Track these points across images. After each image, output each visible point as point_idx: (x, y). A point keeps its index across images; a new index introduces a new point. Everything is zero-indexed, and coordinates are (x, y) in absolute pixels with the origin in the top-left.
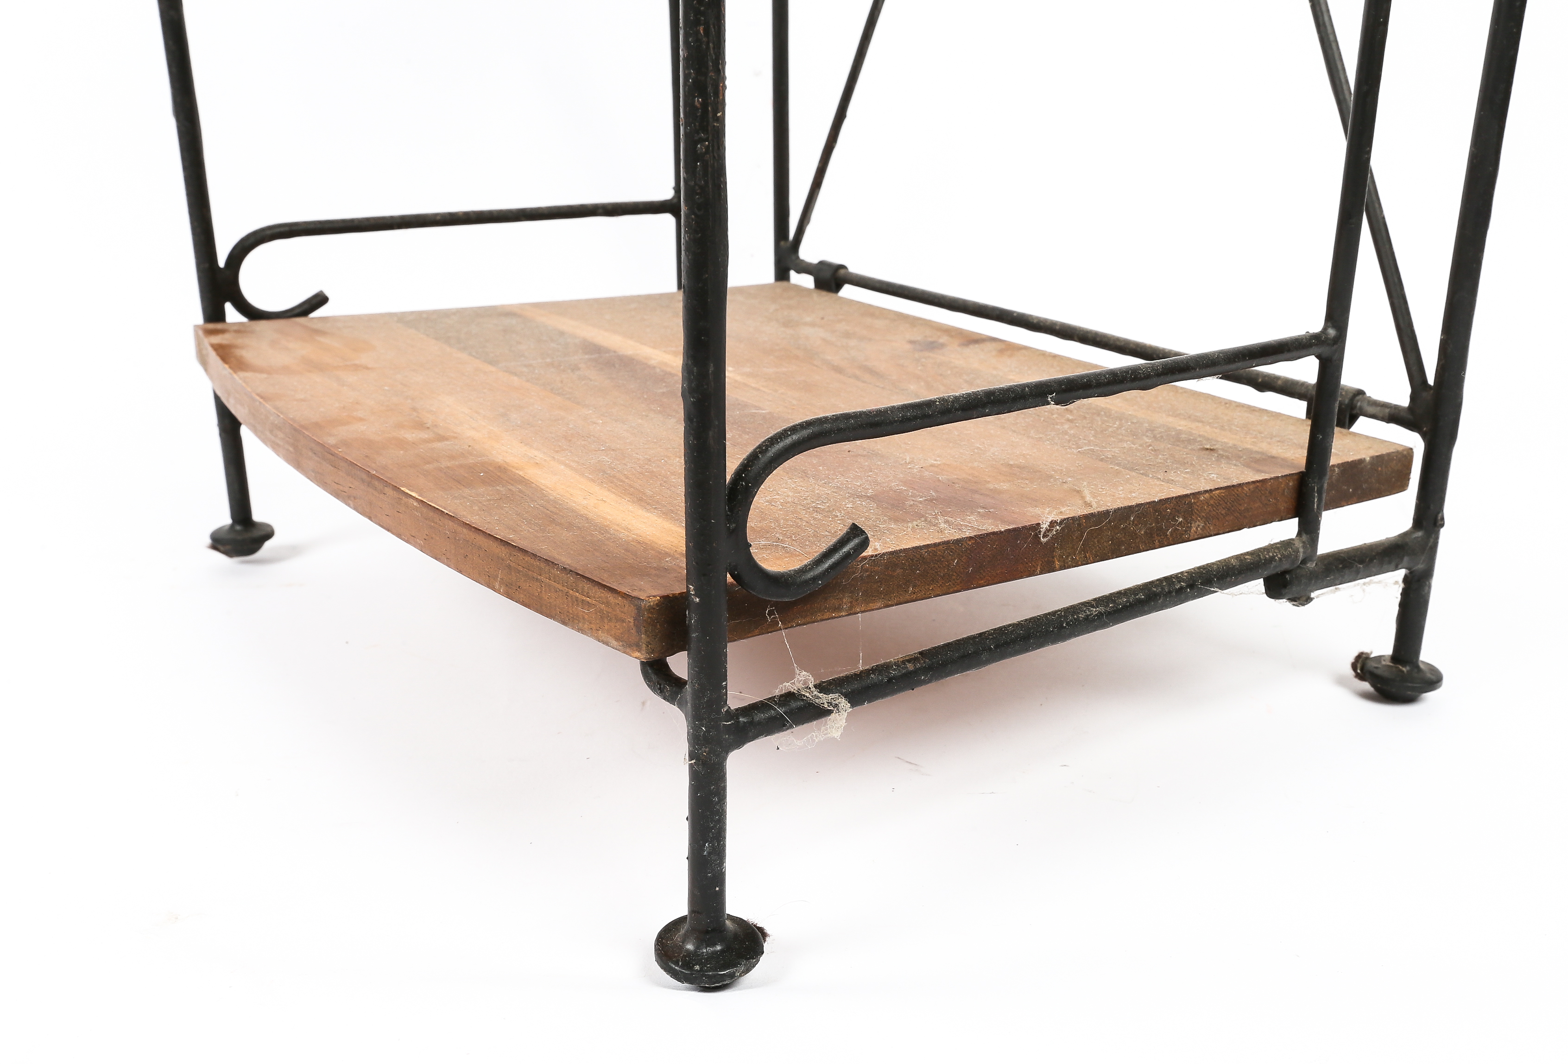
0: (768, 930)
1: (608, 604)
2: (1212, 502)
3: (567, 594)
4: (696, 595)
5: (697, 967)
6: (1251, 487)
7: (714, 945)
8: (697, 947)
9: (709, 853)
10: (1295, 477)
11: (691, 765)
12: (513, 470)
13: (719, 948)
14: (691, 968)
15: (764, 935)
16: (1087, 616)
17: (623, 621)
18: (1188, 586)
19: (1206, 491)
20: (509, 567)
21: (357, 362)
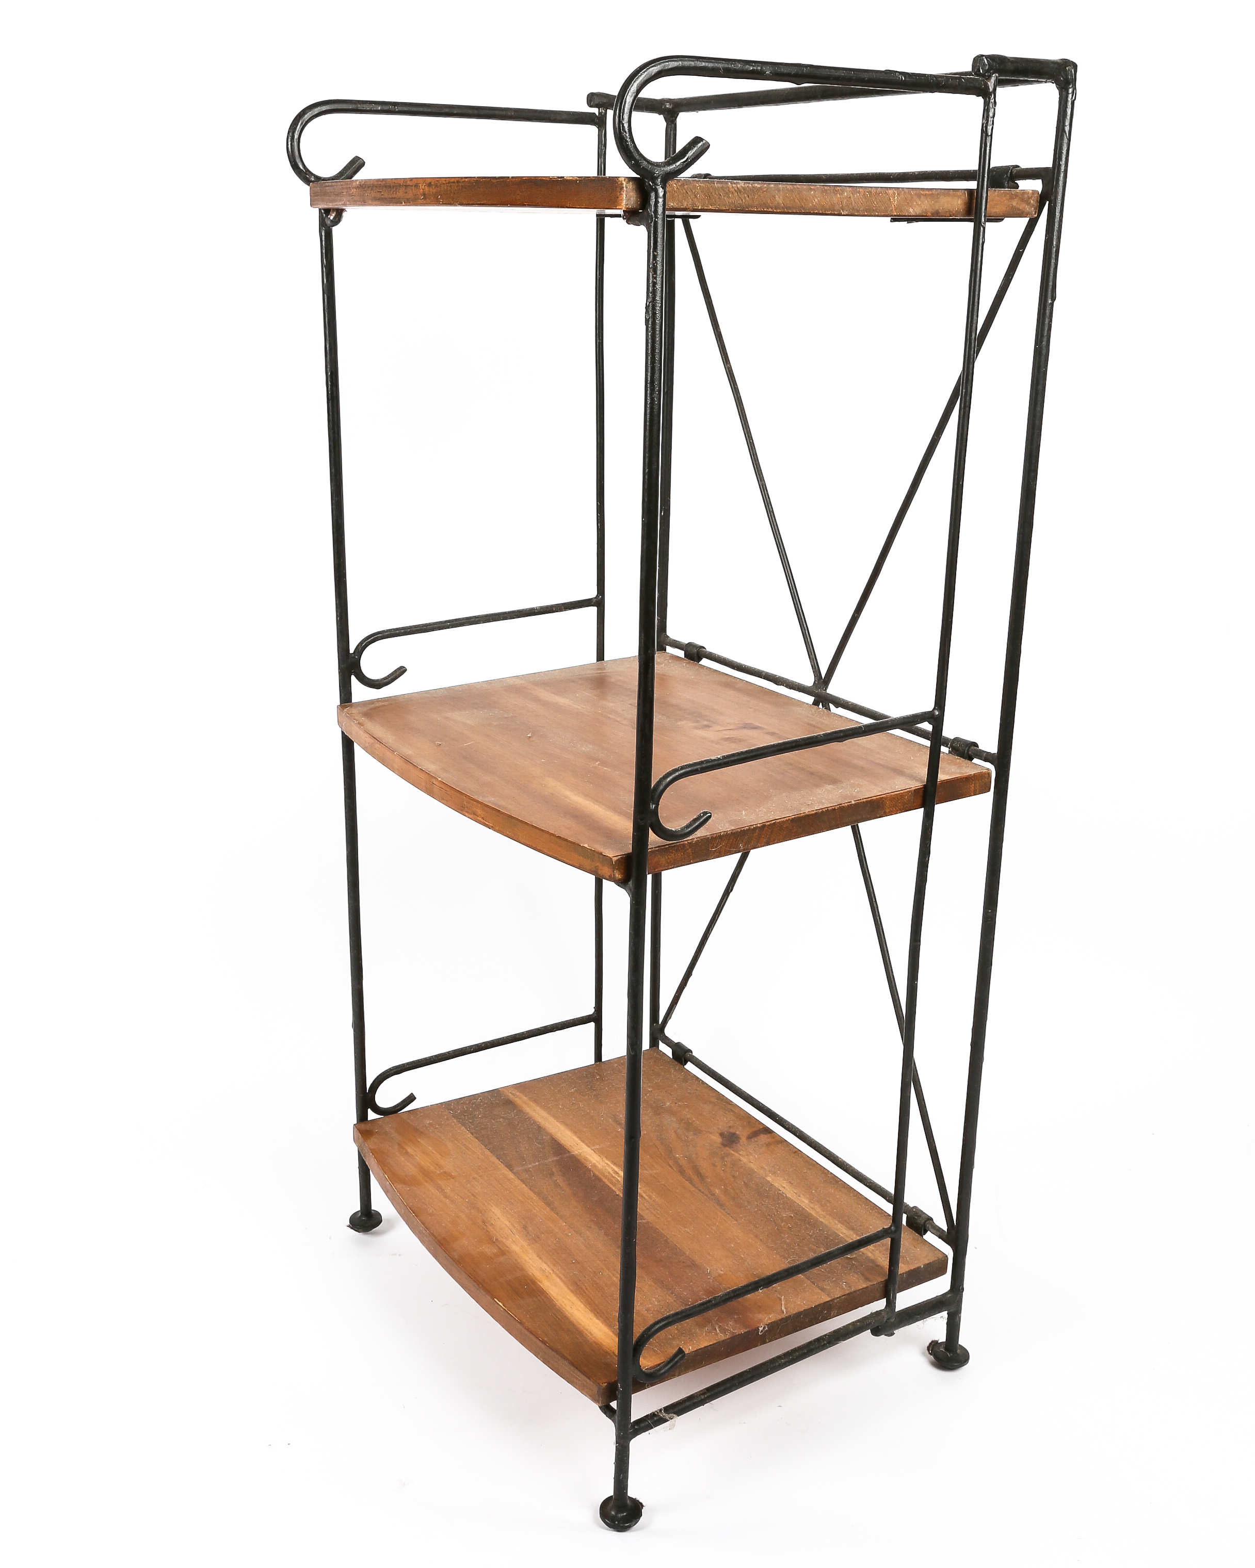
0: (644, 1504)
1: (586, 1382)
2: (841, 1302)
3: (570, 1373)
4: (621, 1388)
5: (617, 1522)
6: (860, 1291)
7: (623, 1513)
8: (616, 1514)
9: (622, 1478)
10: (883, 1282)
11: (616, 1446)
12: (539, 1283)
13: (625, 1514)
14: (614, 1523)
15: (642, 1506)
16: (780, 1364)
17: (592, 1390)
18: (827, 1343)
19: (837, 1298)
20: (545, 1353)
21: (446, 1169)
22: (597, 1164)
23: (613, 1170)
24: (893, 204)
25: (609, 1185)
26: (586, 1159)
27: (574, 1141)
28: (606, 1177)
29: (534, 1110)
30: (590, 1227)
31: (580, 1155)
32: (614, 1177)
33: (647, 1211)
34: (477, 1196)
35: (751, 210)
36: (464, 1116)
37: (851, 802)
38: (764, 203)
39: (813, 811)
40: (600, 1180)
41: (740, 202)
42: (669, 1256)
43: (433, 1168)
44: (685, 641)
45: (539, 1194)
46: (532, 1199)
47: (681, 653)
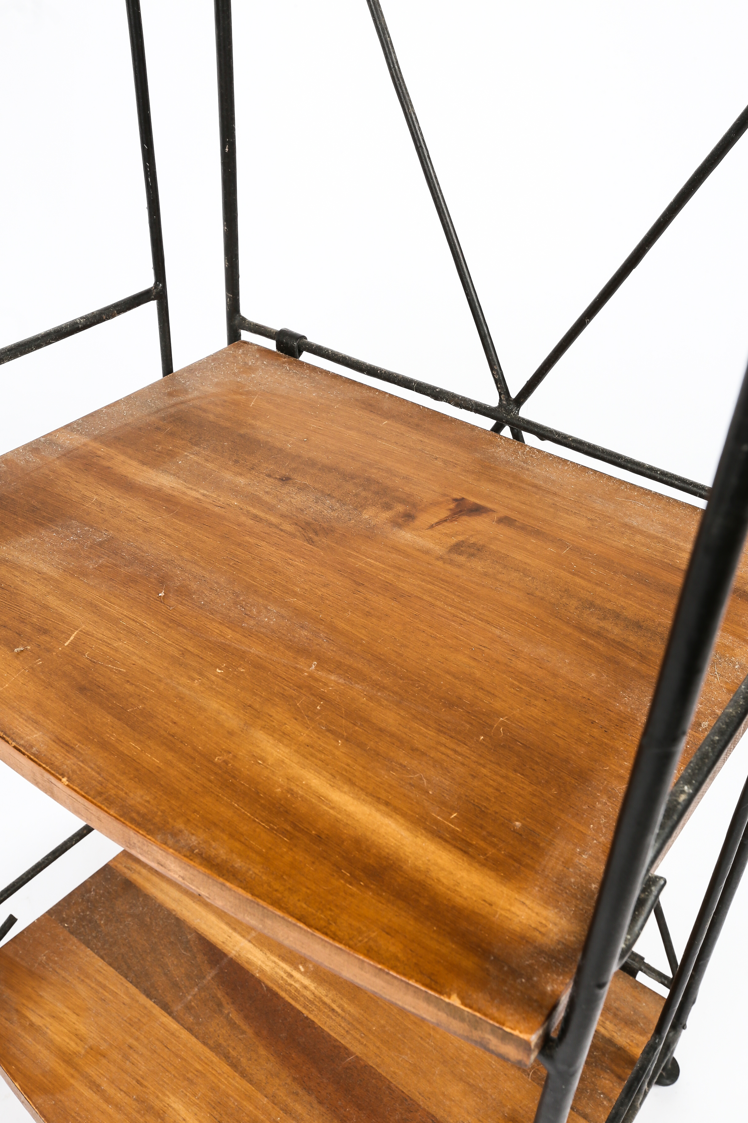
21: (91, 1042)
22: (264, 967)
23: (286, 972)
25: (290, 1001)
26: (249, 962)
27: (225, 933)
28: (280, 987)
29: (162, 890)
30: (297, 1094)
31: (240, 955)
32: (291, 985)
33: (348, 1037)
34: (146, 1083)
36: (83, 926)
40: (276, 995)
42: (404, 1117)
43: (73, 1044)
44: (276, 326)
45: (217, 1049)
46: (212, 1062)
47: (271, 344)
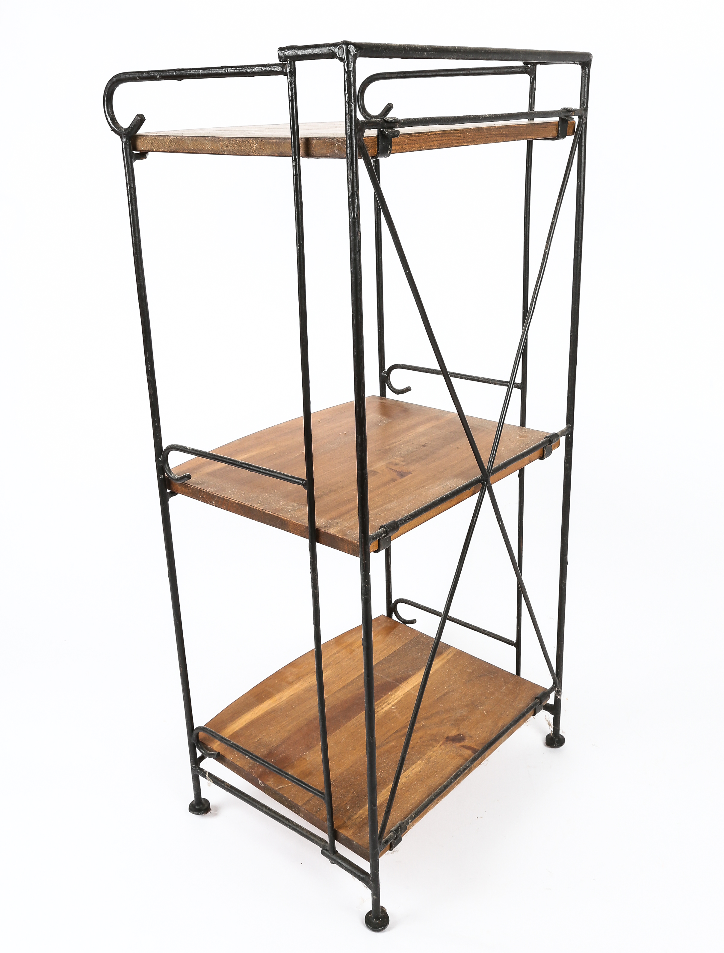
24: (253, 148)
35: (178, 152)
37: (269, 512)
38: (183, 148)
39: (249, 505)
41: (172, 147)
